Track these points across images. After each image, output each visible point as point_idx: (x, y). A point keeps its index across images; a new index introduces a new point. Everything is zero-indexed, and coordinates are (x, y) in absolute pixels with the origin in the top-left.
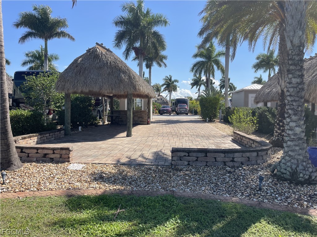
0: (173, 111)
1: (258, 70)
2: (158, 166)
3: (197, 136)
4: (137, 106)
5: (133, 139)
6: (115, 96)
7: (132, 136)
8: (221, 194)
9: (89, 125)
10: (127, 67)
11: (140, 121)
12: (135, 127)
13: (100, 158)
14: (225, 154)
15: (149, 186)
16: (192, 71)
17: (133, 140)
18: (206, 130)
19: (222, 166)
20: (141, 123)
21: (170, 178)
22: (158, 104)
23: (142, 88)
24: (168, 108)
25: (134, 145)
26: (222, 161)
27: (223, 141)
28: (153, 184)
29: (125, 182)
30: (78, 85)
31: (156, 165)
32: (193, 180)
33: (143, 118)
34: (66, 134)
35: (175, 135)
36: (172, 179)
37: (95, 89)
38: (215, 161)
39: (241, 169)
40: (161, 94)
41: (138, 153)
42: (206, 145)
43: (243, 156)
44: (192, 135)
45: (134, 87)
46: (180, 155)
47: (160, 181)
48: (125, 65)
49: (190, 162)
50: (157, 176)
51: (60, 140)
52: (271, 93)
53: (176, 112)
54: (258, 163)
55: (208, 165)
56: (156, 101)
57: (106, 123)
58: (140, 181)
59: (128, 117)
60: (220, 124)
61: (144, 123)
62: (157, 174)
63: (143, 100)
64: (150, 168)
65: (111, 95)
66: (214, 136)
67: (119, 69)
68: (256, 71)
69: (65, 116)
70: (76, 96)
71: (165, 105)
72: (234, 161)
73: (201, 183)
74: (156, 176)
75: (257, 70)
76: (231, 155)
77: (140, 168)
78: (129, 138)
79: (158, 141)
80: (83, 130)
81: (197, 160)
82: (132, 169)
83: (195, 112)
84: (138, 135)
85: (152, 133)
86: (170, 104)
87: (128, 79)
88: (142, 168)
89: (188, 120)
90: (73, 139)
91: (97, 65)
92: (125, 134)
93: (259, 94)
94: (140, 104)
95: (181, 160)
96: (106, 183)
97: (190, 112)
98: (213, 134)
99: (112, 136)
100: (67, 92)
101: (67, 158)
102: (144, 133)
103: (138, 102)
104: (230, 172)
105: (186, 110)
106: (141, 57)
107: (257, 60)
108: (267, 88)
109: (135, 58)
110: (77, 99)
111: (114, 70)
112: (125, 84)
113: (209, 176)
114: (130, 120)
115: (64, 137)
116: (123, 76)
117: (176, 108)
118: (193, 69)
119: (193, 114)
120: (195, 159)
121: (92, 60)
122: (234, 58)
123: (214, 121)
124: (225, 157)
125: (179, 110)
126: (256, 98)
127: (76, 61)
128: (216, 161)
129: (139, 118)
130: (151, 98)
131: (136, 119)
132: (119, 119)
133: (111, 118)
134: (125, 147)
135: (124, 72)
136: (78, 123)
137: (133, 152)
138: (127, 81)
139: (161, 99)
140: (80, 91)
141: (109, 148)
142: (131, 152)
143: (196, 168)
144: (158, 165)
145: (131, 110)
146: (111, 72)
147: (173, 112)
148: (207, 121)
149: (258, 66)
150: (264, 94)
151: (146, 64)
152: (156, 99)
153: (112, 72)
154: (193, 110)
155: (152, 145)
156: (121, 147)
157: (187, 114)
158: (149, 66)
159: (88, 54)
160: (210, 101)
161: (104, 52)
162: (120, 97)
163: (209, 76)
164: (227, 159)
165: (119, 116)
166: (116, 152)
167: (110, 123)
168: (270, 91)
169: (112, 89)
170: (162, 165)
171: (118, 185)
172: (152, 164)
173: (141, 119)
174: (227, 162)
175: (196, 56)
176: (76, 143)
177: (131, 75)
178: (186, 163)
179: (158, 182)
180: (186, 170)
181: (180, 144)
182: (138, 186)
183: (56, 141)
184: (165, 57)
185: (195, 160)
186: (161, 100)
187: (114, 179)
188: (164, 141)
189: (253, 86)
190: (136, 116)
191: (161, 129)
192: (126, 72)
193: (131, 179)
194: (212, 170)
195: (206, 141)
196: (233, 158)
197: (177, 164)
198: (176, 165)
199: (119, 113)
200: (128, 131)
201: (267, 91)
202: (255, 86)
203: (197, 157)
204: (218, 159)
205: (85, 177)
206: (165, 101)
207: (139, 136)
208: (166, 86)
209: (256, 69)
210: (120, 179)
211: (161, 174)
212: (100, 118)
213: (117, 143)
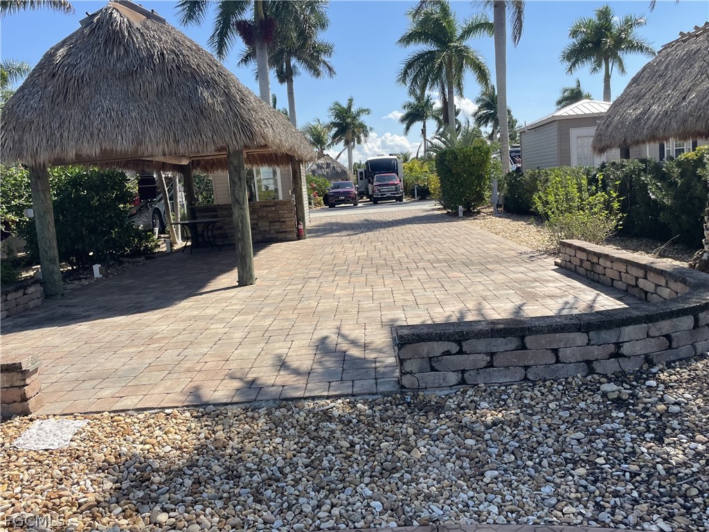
0: (361, 195)
1: (577, 66)
2: (352, 399)
3: (450, 263)
4: (263, 189)
5: (259, 293)
6: (195, 164)
7: (257, 282)
8: (632, 519)
9: (128, 256)
10: (217, 66)
11: (277, 233)
12: (262, 252)
13: (144, 381)
14: (587, 333)
15: (333, 506)
16: (404, 81)
17: (259, 297)
18: (468, 242)
19: (579, 375)
20: (280, 236)
21: (409, 452)
22: (321, 180)
23: (271, 130)
24: (348, 189)
25: (265, 317)
26: (580, 359)
27: (533, 275)
28: (349, 491)
29: (237, 491)
30: (66, 134)
31: (346, 396)
32: (496, 451)
33: (284, 222)
34: (48, 296)
35: (382, 266)
36: (416, 454)
37: (122, 143)
38: (554, 361)
39: (653, 383)
40: (325, 152)
41: (277, 345)
42: (489, 293)
43: (651, 334)
44: (435, 262)
45: (246, 128)
46: (428, 353)
47: (373, 468)
48: (211, 60)
49: (466, 375)
50: (357, 447)
51: (25, 316)
52: (648, 119)
53: (369, 196)
54: (699, 350)
55: (530, 377)
56: (313, 172)
57: (180, 244)
58: (297, 482)
59: (238, 226)
60: (498, 219)
61: (289, 236)
62: (356, 440)
63: (278, 170)
64: (325, 412)
65: (185, 162)
66: (499, 261)
67: (192, 73)
68: (570, 69)
69: (39, 237)
70: (71, 173)
71: (340, 181)
72: (623, 356)
73: (530, 463)
74: (352, 445)
75: (574, 65)
76: (610, 336)
77: (292, 415)
78: (245, 291)
79: (338, 292)
80: (106, 275)
81: (490, 365)
82: (262, 421)
83: (421, 192)
84: (275, 276)
85: (316, 266)
86: (353, 178)
87: (222, 104)
88: (297, 416)
89: (408, 216)
90: (67, 310)
91: (118, 65)
92: (231, 277)
93: (608, 126)
94: (272, 181)
95: (433, 369)
96: (158, 508)
97: (406, 195)
98: (492, 253)
99: (193, 286)
100: (30, 162)
101: (19, 399)
102: (292, 267)
103: (266, 177)
104: (619, 403)
105: (396, 189)
106: (261, 49)
107: (573, 37)
108: (629, 106)
109: (246, 57)
110: (75, 182)
111: (176, 79)
112: (216, 122)
113: (549, 426)
114: (243, 232)
115: (40, 303)
116: (206, 94)
117: (370, 186)
118: (405, 73)
119: (417, 198)
120: (483, 359)
121: (102, 50)
122: (520, 33)
123: (479, 212)
124: (588, 344)
125: (379, 190)
126: (599, 137)
127: (49, 56)
128: (558, 361)
129: (273, 222)
130: (300, 161)
131: (264, 225)
132: (215, 232)
133: (192, 229)
134: (235, 327)
135: (210, 84)
136: (91, 254)
137: (262, 345)
138: (222, 110)
139: (328, 165)
140: (72, 154)
141: (180, 337)
142: (255, 343)
143: (490, 394)
144: (353, 395)
145: (244, 203)
146: (165, 84)
147: (361, 198)
148: (461, 214)
149: (576, 55)
150: (622, 123)
151: (277, 72)
152: (315, 167)
153: (170, 85)
154: (416, 187)
155: (320, 308)
156: (219, 328)
157: (400, 199)
158: (286, 76)
159: (86, 31)
160: (466, 157)
161: (137, 21)
162: (212, 167)
163: (451, 92)
164: (596, 352)
165: (214, 222)
166: (205, 350)
167: (189, 243)
168: (644, 113)
169: (177, 142)
170: (369, 394)
171: (208, 510)
172: (331, 393)
173: (277, 226)
174: (596, 360)
175: (408, 39)
176: (73, 326)
177: (233, 90)
178: (453, 378)
179: (367, 480)
180: (458, 405)
181: (407, 298)
182: (289, 508)
183: (11, 323)
184: (328, 50)
185: (484, 364)
186: (327, 168)
187: (190, 482)
188: (357, 290)
189: (581, 107)
190: (262, 217)
191: (337, 249)
192: (215, 81)
193: (261, 471)
194: (551, 397)
195: (483, 279)
196: (618, 345)
197: (423, 385)
198: (419, 389)
199: (214, 213)
200: (243, 270)
201: (633, 113)
202: (586, 105)
203: (492, 355)
204: (565, 354)
205: (78, 483)
206: (339, 170)
207: (276, 280)
208: (336, 129)
209: (570, 64)
210: (217, 478)
211: (372, 437)
212: (162, 231)
213: (209, 312)
